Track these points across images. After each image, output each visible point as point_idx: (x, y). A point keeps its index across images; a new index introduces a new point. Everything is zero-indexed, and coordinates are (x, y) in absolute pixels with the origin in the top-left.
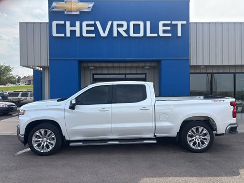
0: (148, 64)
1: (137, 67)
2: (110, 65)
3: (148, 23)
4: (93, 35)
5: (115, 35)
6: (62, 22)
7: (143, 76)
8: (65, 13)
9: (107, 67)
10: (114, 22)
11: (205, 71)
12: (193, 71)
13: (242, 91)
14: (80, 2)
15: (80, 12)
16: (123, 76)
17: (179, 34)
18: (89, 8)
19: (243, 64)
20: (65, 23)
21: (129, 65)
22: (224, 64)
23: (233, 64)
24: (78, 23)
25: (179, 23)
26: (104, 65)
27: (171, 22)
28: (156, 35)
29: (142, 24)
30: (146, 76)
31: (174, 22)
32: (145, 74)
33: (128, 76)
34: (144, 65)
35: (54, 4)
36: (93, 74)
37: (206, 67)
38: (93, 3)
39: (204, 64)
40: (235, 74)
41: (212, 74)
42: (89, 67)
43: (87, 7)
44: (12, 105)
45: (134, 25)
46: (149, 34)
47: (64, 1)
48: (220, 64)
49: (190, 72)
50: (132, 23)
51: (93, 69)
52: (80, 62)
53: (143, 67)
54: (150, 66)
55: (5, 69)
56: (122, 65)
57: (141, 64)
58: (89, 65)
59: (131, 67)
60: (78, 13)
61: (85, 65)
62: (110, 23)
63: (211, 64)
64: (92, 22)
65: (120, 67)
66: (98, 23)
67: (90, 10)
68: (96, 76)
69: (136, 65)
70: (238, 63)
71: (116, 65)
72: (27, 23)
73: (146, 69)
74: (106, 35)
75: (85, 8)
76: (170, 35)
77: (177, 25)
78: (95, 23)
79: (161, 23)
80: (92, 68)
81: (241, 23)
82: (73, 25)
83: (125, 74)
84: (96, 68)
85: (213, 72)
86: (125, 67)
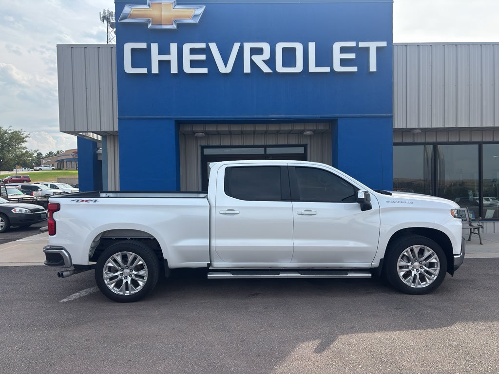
0: (312, 127)
1: (289, 133)
2: (235, 128)
3: (312, 46)
4: (205, 70)
5: (247, 69)
6: (143, 45)
7: (301, 150)
8: (149, 26)
9: (230, 134)
10: (245, 44)
11: (423, 140)
12: (399, 140)
13: (495, 180)
14: (178, 4)
15: (179, 25)
16: (261, 151)
17: (373, 68)
18: (196, 16)
19: (497, 125)
20: (149, 47)
21: (273, 128)
22: (459, 126)
23: (478, 125)
24: (174, 47)
25: (373, 46)
26: (224, 128)
27: (357, 44)
28: (327, 69)
29: (299, 47)
30: (305, 150)
31: (362, 44)
32: (305, 146)
33: (270, 151)
34: (303, 128)
35: (127, 9)
36: (203, 148)
37: (425, 131)
38: (205, 7)
39: (421, 126)
40: (480, 145)
41: (435, 145)
42: (194, 133)
43: (192, 14)
44: (39, 210)
45: (284, 49)
46: (313, 68)
47: (145, 4)
48: (451, 125)
49: (394, 141)
50: (279, 47)
51: (201, 138)
52: (179, 123)
53: (300, 133)
54: (314, 131)
55: (11, 138)
56: (261, 128)
57: (298, 127)
58: (194, 129)
59: (277, 133)
60: (175, 26)
61: (188, 129)
62: (236, 46)
63: (434, 126)
64: (203, 45)
65: (254, 133)
66: (213, 47)
67: (197, 21)
68: (207, 152)
69: (286, 127)
70: (488, 124)
71: (249, 128)
72: (72, 47)
73: (306, 136)
74: (228, 69)
75: (188, 17)
76: (354, 69)
77: (367, 49)
78: (208, 47)
79: (337, 46)
80: (200, 134)
81: (493, 45)
82: (164, 50)
83: (265, 147)
84: (208, 134)
85: (438, 141)
86: (266, 133)
